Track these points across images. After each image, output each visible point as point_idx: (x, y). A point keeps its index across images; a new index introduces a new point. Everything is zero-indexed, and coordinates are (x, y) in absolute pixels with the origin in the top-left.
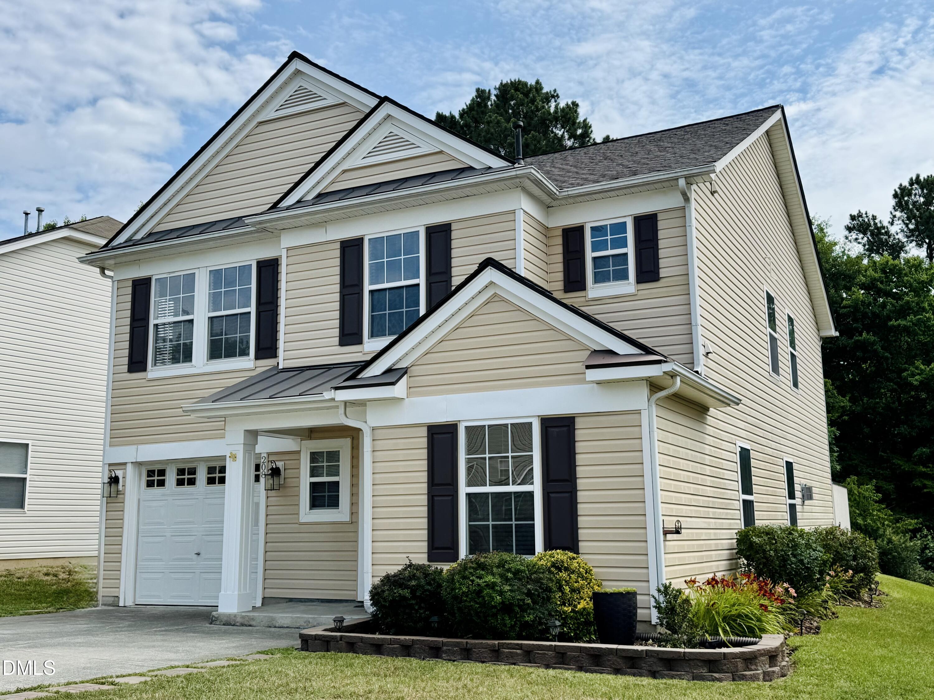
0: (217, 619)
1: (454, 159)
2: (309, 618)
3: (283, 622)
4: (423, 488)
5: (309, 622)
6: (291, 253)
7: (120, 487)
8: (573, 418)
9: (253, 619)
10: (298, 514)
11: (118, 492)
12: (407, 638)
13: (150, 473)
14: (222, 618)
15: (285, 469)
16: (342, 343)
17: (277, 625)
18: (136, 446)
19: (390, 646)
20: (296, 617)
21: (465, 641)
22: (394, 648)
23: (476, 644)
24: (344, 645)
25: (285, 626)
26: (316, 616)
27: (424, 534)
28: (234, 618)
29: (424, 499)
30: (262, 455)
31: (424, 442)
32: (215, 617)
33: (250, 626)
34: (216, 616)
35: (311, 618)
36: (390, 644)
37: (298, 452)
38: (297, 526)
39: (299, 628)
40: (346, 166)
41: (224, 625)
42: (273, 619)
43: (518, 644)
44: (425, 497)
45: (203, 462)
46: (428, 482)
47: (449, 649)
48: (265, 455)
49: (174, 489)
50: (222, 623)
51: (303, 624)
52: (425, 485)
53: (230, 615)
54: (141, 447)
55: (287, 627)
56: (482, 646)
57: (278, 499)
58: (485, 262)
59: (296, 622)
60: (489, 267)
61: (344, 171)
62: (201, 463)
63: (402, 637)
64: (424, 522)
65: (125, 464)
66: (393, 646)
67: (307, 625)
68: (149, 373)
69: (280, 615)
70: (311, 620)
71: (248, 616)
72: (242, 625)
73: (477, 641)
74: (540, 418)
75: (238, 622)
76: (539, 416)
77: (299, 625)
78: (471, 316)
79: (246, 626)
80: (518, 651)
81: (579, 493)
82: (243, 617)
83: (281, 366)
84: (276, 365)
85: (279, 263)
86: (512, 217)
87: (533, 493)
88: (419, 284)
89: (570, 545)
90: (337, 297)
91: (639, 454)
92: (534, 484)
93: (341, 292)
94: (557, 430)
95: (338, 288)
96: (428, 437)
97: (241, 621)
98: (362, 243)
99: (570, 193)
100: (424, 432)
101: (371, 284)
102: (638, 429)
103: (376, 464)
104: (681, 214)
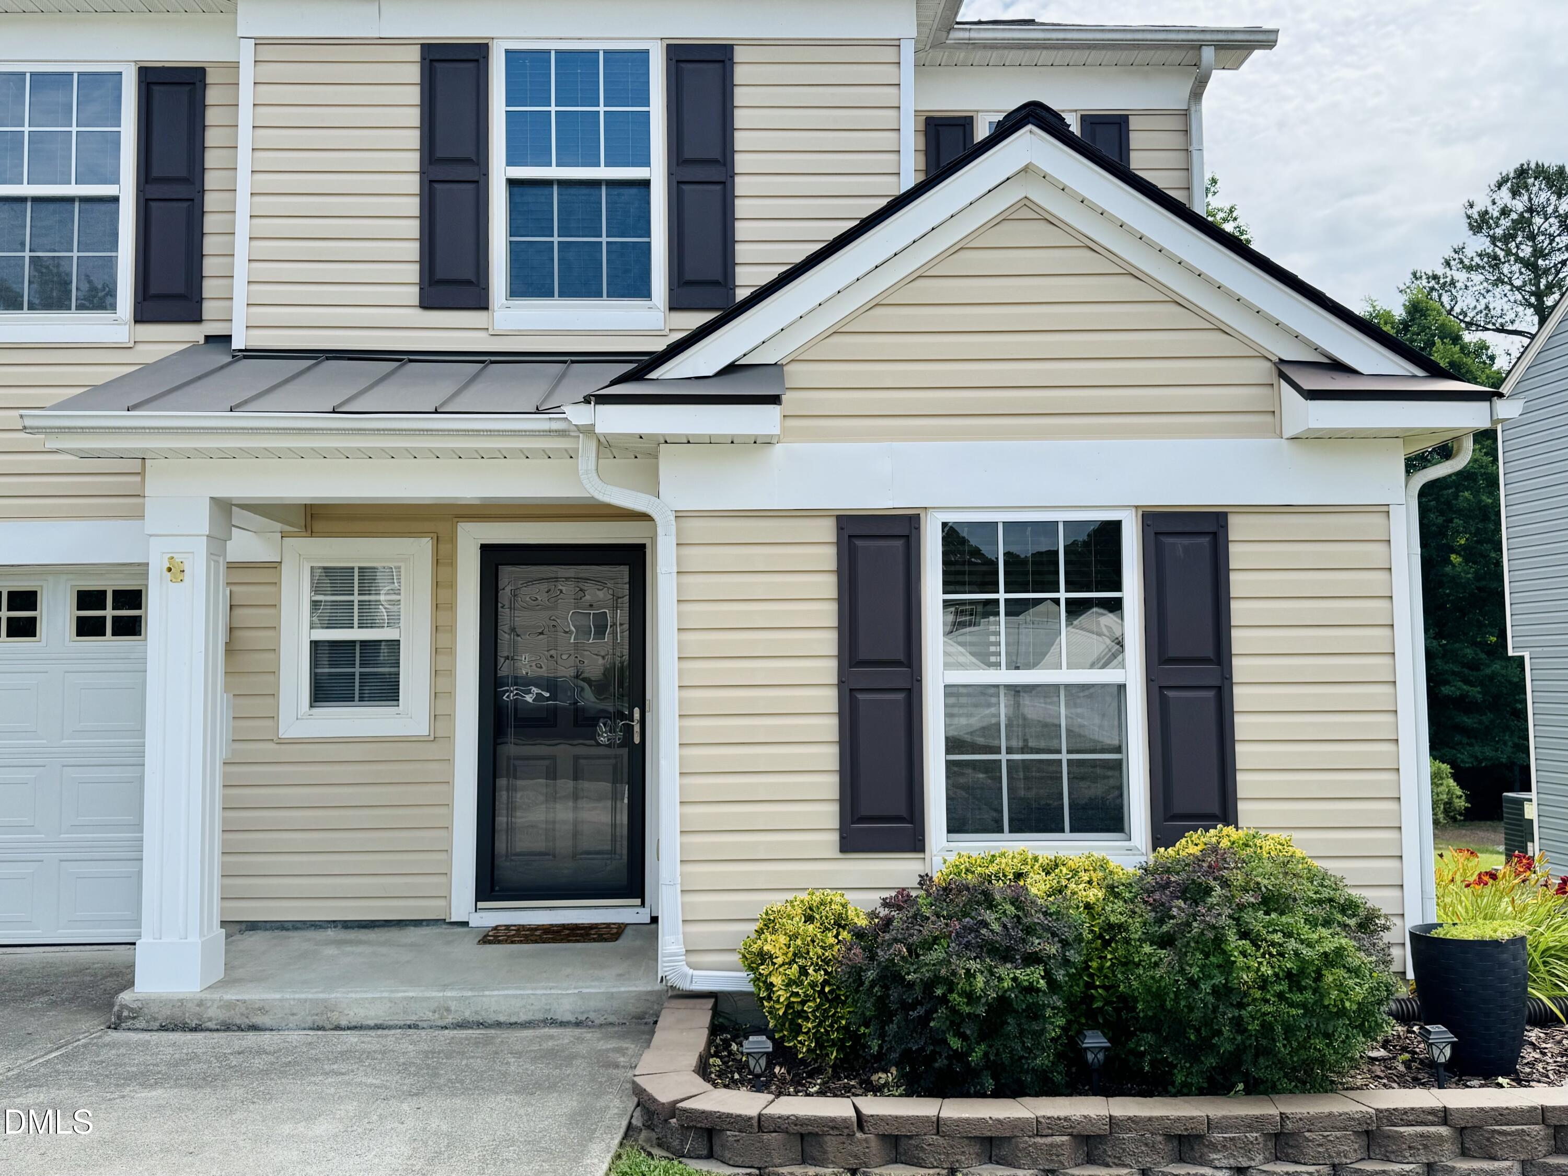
0: (136, 1014)
2: (446, 998)
4: (827, 670)
5: (448, 1010)
6: (267, 53)
8: (1225, 515)
9: (262, 1010)
10: (274, 718)
14: (154, 1010)
15: (231, 607)
16: (427, 303)
17: (344, 1023)
19: (1039, 1140)
20: (405, 998)
22: (1051, 1145)
24: (874, 1143)
25: (371, 1023)
26: (470, 994)
27: (829, 785)
28: (197, 1010)
29: (827, 699)
31: (827, 556)
32: (131, 1010)
33: (254, 1028)
34: (134, 1006)
35: (453, 999)
37: (275, 566)
38: (271, 746)
39: (416, 1026)
41: (163, 1028)
44: (833, 693)
46: (840, 657)
47: (1232, 1139)
50: (156, 1025)
52: (833, 664)
53: (181, 1001)
58: (1023, 112)
59: (405, 1012)
60: (1030, 127)
64: (829, 756)
66: (1049, 1140)
70: (453, 1005)
71: (245, 1002)
72: (227, 1027)
74: (1140, 513)
75: (210, 1020)
76: (1137, 507)
77: (414, 1018)
78: (960, 248)
80: (1443, 1130)
81: (1237, 690)
82: (230, 1005)
83: (238, 343)
84: (202, 341)
85: (208, 81)
86: (889, 54)
87: (1121, 688)
88: (645, 184)
89: (1216, 809)
90: (412, 183)
91: (1384, 604)
92: (1123, 667)
93: (422, 173)
94: (1186, 541)
95: (413, 161)
96: (839, 544)
97: (222, 1015)
98: (486, 57)
99: (974, 35)
100: (827, 531)
101: (511, 162)
102: (1380, 548)
103: (687, 607)
104: (1175, 123)
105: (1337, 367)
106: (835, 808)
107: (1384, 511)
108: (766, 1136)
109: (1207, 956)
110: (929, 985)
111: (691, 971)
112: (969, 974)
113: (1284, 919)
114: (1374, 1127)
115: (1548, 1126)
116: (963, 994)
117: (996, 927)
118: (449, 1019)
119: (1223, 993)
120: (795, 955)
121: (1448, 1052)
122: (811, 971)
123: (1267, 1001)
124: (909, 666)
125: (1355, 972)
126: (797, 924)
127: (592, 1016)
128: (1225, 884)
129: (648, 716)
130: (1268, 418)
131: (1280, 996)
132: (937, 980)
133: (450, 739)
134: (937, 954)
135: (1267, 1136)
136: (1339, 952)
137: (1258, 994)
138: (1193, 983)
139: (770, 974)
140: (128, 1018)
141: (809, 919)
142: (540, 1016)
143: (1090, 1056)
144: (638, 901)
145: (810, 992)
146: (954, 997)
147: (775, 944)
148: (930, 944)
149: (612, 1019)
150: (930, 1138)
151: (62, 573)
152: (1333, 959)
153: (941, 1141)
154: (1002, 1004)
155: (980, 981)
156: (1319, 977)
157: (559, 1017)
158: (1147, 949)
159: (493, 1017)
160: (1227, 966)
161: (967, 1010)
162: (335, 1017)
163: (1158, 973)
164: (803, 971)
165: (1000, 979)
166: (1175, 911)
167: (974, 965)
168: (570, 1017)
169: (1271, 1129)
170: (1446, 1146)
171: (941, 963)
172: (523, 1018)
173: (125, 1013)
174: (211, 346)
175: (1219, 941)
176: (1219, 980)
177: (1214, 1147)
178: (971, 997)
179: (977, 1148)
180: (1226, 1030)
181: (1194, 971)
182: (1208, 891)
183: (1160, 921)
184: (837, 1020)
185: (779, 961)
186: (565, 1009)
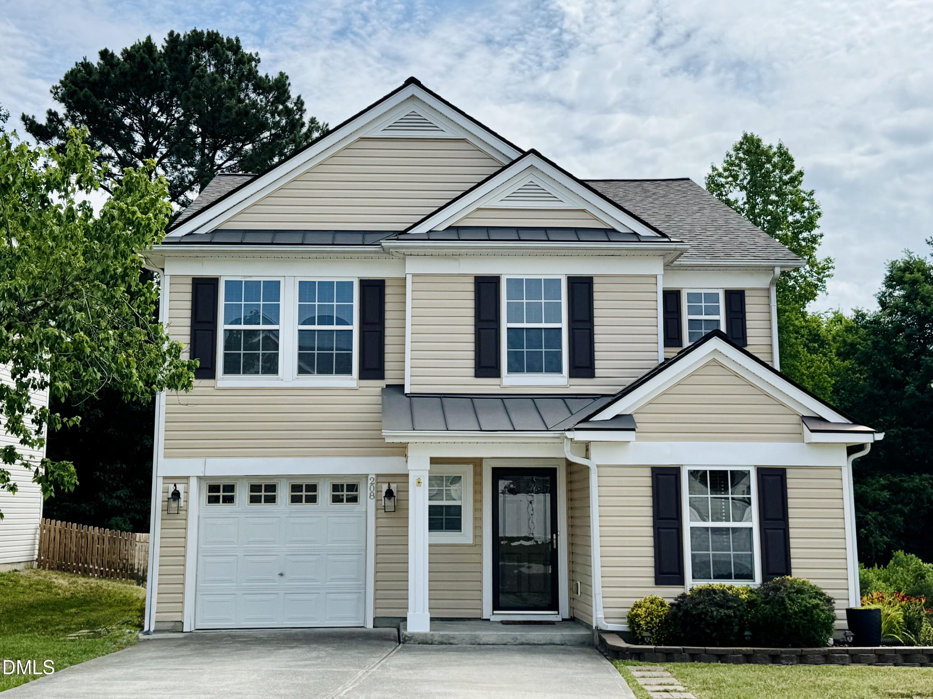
1: (597, 219)
2: (516, 635)
3: (488, 639)
4: (649, 521)
5: (517, 639)
6: (417, 279)
7: (182, 503)
8: (785, 469)
9: (453, 638)
11: (179, 508)
12: (749, 648)
13: (213, 488)
14: (416, 637)
15: (397, 491)
16: (477, 375)
17: (481, 643)
18: (203, 460)
20: (501, 635)
21: (800, 649)
23: (809, 651)
24: (688, 656)
25: (491, 643)
27: (651, 561)
28: (431, 637)
29: (650, 531)
30: (370, 477)
31: (648, 481)
32: (408, 637)
33: (451, 644)
34: (409, 636)
35: (519, 635)
36: (734, 654)
39: (506, 644)
40: (482, 204)
41: (419, 643)
42: (476, 637)
43: (844, 650)
44: (652, 529)
45: (286, 480)
46: (654, 517)
48: (374, 477)
49: (247, 506)
50: (417, 642)
51: (511, 641)
52: (651, 519)
54: (209, 460)
55: (493, 644)
56: (815, 653)
57: (388, 520)
59: (502, 639)
60: (715, 337)
61: (479, 209)
62: (282, 480)
63: (744, 649)
64: (651, 551)
65: (188, 478)
67: (515, 641)
68: (218, 382)
69: (484, 633)
70: (519, 637)
71: (447, 635)
72: (441, 643)
73: (810, 649)
74: (757, 468)
75: (436, 641)
76: (755, 466)
78: (691, 375)
79: (446, 644)
80: (847, 655)
81: (791, 530)
82: (442, 636)
83: (407, 390)
84: (385, 387)
85: (386, 284)
86: (653, 280)
87: (751, 529)
88: (560, 329)
89: (784, 571)
90: (472, 329)
91: (840, 501)
92: (751, 521)
93: (476, 325)
94: (772, 478)
95: (472, 321)
96: (652, 477)
97: (440, 639)
98: (499, 282)
99: (678, 246)
100: (648, 472)
101: (509, 321)
102: (838, 481)
103: (602, 498)
104: (765, 293)
105: (821, 419)
106: (653, 570)
107: (840, 468)
108: (657, 654)
109: (779, 606)
110: (699, 615)
111: (607, 624)
112: (712, 612)
113: (802, 596)
114: (827, 654)
115: (876, 655)
116: (710, 617)
117: (718, 599)
118: (518, 642)
119: (785, 616)
120: (648, 614)
121: (852, 638)
122: (654, 619)
123: (797, 619)
124: (678, 520)
125: (823, 611)
126: (648, 604)
127: (567, 642)
128: (785, 586)
129: (559, 537)
130: (798, 436)
131: (801, 617)
132: (702, 613)
133: (481, 545)
134: (701, 606)
135: (797, 656)
136: (818, 605)
137: (794, 616)
138: (776, 614)
139: (639, 621)
140: (408, 640)
141: (652, 603)
142: (549, 642)
143: (746, 638)
144: (556, 612)
145: (655, 625)
146: (708, 618)
147: (641, 611)
148: (699, 604)
149: (573, 643)
150: (704, 655)
151: (327, 477)
152: (816, 606)
153: (706, 655)
154: (721, 620)
155: (715, 613)
156: (812, 612)
157: (555, 642)
158: (762, 605)
159: (532, 642)
160: (786, 609)
161: (711, 621)
162: (478, 640)
163: (766, 612)
164: (652, 619)
165: (721, 613)
166: (770, 594)
167: (713, 609)
168: (559, 642)
169: (798, 654)
170: (848, 659)
171: (703, 608)
172: (543, 642)
173: (407, 638)
174: (389, 390)
175: (783, 601)
176: (784, 612)
177: (782, 658)
178: (712, 618)
179: (716, 658)
180: (785, 627)
181: (776, 610)
182: (780, 588)
183: (766, 598)
184: (664, 635)
185: (643, 616)
186: (557, 639)
